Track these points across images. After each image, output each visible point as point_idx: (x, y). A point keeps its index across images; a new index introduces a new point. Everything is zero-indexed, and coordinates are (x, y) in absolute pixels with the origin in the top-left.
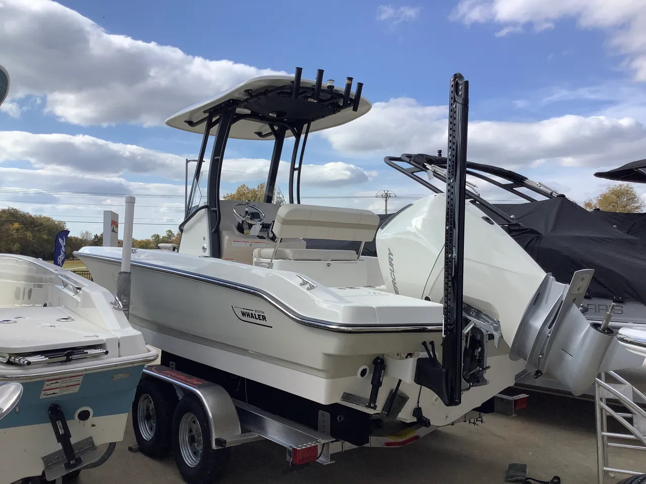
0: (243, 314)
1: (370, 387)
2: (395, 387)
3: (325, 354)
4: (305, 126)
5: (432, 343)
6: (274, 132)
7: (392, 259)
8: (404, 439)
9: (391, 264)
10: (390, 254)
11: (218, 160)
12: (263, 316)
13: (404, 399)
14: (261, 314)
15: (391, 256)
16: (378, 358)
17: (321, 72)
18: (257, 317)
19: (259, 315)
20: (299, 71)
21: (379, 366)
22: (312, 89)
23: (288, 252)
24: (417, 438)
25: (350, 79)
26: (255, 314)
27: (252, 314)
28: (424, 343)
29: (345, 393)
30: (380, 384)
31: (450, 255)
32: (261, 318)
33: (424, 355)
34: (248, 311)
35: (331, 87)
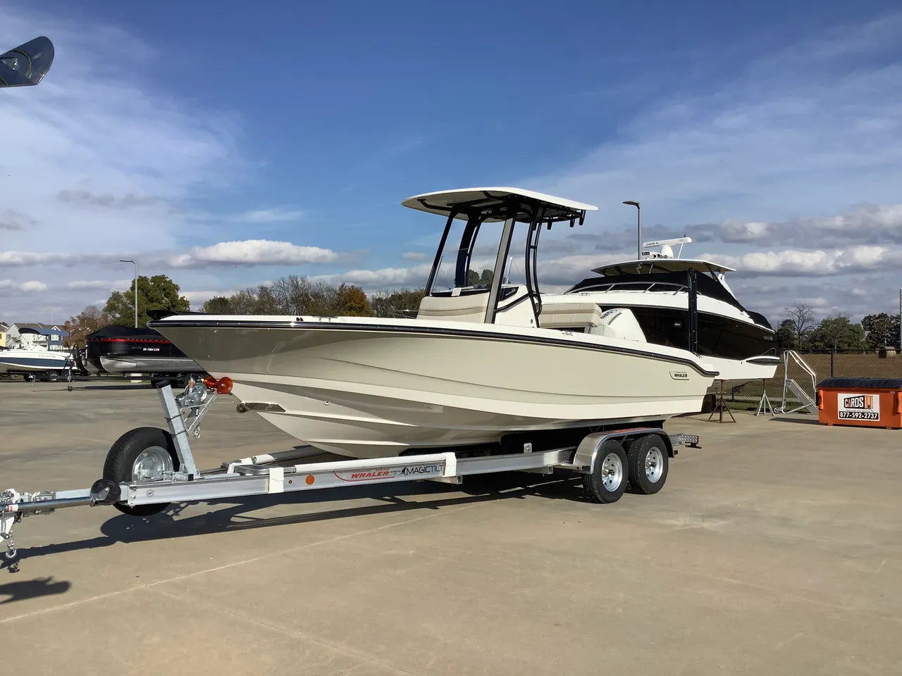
12: (686, 375)
19: (683, 374)
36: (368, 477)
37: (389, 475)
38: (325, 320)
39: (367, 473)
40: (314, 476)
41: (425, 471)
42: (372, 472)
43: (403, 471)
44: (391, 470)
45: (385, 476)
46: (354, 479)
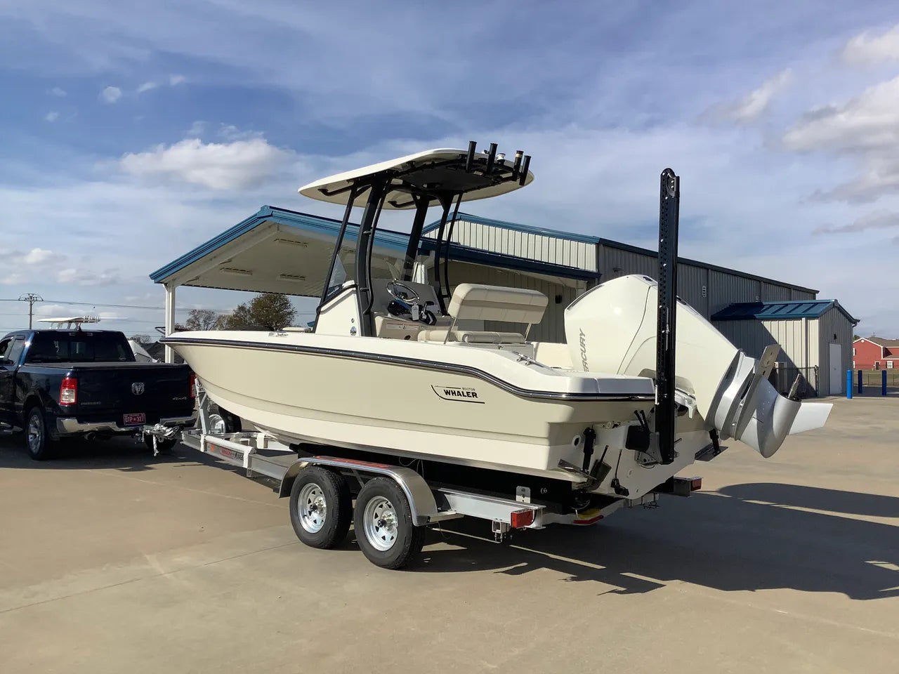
0: (447, 393)
1: (583, 455)
2: (600, 458)
3: (549, 423)
4: (456, 197)
5: (642, 412)
6: (415, 201)
7: (584, 340)
8: (589, 519)
9: (582, 345)
10: (582, 334)
11: (368, 235)
12: (473, 393)
13: (607, 468)
14: (471, 391)
15: (583, 337)
16: (588, 429)
17: (494, 146)
18: (465, 394)
19: (467, 393)
20: (473, 145)
21: (590, 437)
22: (482, 161)
23: (461, 334)
24: (601, 517)
25: (521, 153)
26: (463, 392)
27: (458, 392)
28: (636, 412)
29: (561, 460)
30: (592, 452)
31: (663, 332)
32: (471, 395)
33: (637, 423)
34: (453, 390)
35: (503, 161)
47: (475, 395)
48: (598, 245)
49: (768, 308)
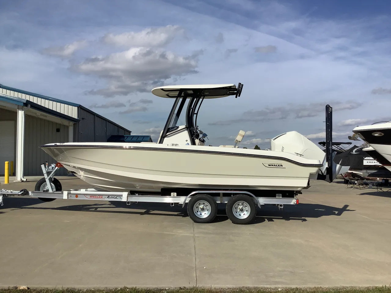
3: (310, 173)
10: (283, 148)
15: (283, 149)
19: (278, 165)
26: (276, 165)
31: (329, 148)
34: (272, 164)
36: (95, 198)
37: (103, 198)
38: (62, 144)
39: (95, 196)
40: (78, 195)
41: (116, 198)
42: (97, 196)
43: (108, 197)
44: (103, 196)
45: (101, 198)
46: (91, 198)
47: (282, 166)
48: (78, 107)
49: (127, 138)
